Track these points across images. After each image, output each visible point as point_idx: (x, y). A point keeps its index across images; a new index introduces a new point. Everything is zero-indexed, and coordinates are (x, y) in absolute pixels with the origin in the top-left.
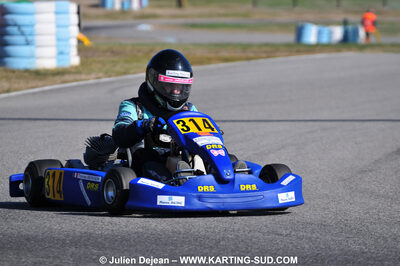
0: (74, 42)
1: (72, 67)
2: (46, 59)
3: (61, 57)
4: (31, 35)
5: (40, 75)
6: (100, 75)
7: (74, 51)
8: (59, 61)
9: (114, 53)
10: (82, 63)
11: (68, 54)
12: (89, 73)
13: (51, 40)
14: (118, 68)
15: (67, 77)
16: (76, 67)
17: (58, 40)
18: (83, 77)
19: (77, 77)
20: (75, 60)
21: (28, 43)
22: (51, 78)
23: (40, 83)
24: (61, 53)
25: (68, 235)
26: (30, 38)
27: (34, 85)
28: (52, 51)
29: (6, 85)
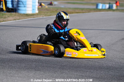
0: (37, 7)
2: (29, 11)
5: (27, 15)
6: (44, 16)
7: (37, 9)
8: (33, 12)
9: (47, 10)
10: (39, 12)
11: (35, 10)
12: (40, 15)
13: (31, 6)
14: (48, 14)
15: (35, 16)
16: (37, 14)
17: (33, 6)
18: (39, 16)
19: (37, 16)
20: (37, 12)
21: (25, 7)
22: (30, 16)
23: (28, 17)
24: (33, 10)
25: (34, 59)
26: (25, 5)
27: (26, 18)
28: (31, 9)
29: (18, 18)
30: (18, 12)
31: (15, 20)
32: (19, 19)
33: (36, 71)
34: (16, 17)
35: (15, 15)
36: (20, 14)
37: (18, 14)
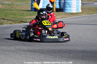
0: (80, 7)
1: (80, 12)
2: (74, 10)
3: (77, 10)
4: (71, 5)
5: (72, 14)
6: (86, 14)
7: (80, 9)
8: (77, 11)
9: (89, 9)
11: (79, 9)
13: (75, 6)
14: (90, 13)
15: (78, 15)
16: (81, 12)
17: (77, 6)
18: (82, 15)
19: (81, 15)
21: (70, 7)
22: (75, 15)
24: (77, 9)
27: (71, 16)
29: (65, 16)
30: (64, 11)
31: (62, 18)
32: (65, 18)
34: (63, 16)
35: (62, 14)
37: (65, 13)
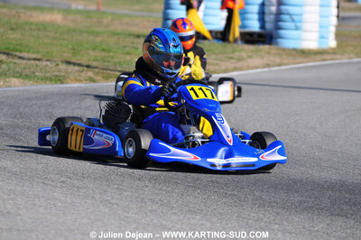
0: (333, 29)
1: (330, 49)
2: (310, 41)
3: (322, 40)
4: (300, 22)
5: (305, 53)
6: (352, 56)
7: (332, 36)
8: (320, 43)
10: (338, 46)
11: (327, 38)
12: (343, 54)
13: (315, 27)
15: (326, 56)
16: (334, 49)
17: (321, 27)
18: (338, 56)
19: (333, 56)
20: (332, 43)
21: (297, 28)
22: (313, 56)
23: (304, 60)
24: (322, 37)
26: (298, 24)
28: (315, 36)
29: (278, 60)
30: (277, 44)
31: (269, 66)
32: (279, 65)
33: (333, 218)
34: (272, 58)
35: (269, 53)
36: (284, 50)
37: (278, 49)
